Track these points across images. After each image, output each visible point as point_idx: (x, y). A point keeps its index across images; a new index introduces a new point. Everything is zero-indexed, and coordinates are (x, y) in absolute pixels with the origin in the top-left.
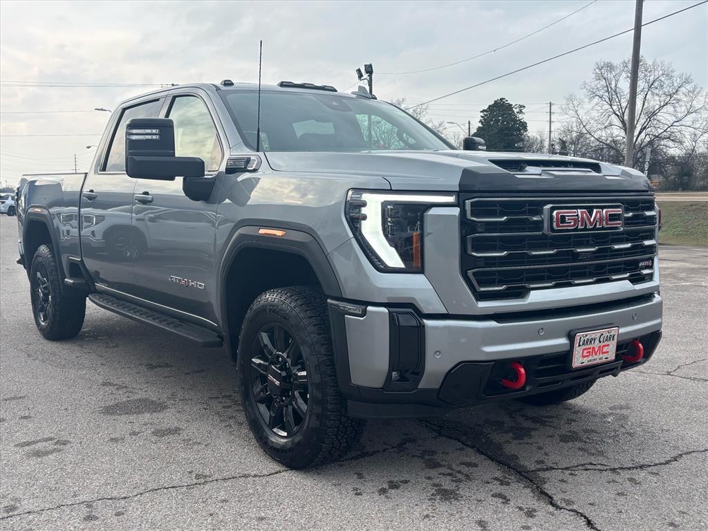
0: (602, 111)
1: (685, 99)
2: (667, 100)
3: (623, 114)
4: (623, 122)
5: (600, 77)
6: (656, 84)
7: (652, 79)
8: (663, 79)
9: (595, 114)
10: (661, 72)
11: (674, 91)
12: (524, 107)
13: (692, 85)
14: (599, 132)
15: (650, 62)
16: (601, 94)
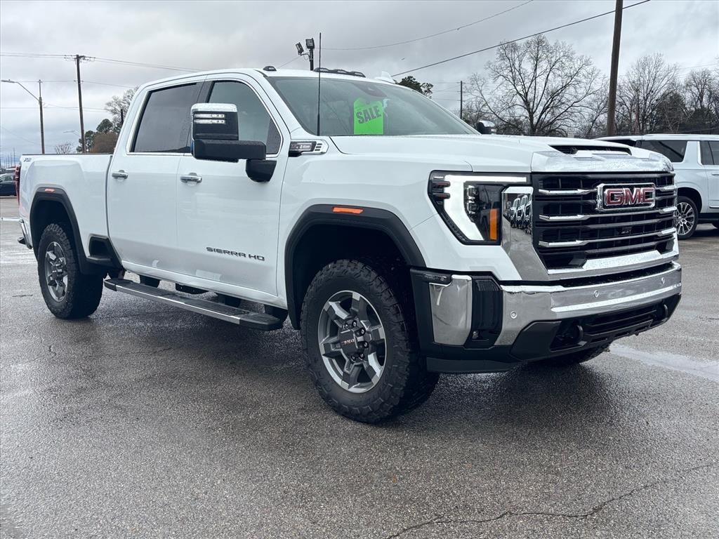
0: (507, 91)
1: (584, 81)
2: (569, 81)
3: (527, 94)
4: (526, 102)
5: (503, 57)
6: (557, 65)
7: (553, 60)
8: (564, 60)
9: (499, 93)
10: (562, 54)
11: (575, 72)
12: (432, 86)
13: (591, 67)
14: (503, 112)
15: (551, 43)
16: (505, 73)
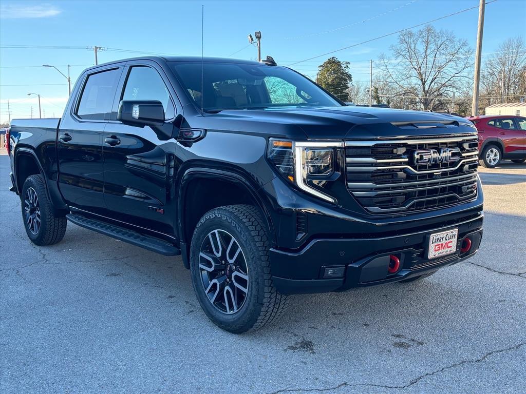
0: (406, 66)
1: (463, 57)
2: (451, 58)
3: (420, 67)
4: (420, 74)
5: (402, 41)
6: (443, 47)
7: (440, 43)
8: (447, 43)
10: (446, 38)
11: (456, 51)
12: (349, 63)
13: (468, 47)
14: (403, 82)
15: (438, 31)
16: (404, 53)
